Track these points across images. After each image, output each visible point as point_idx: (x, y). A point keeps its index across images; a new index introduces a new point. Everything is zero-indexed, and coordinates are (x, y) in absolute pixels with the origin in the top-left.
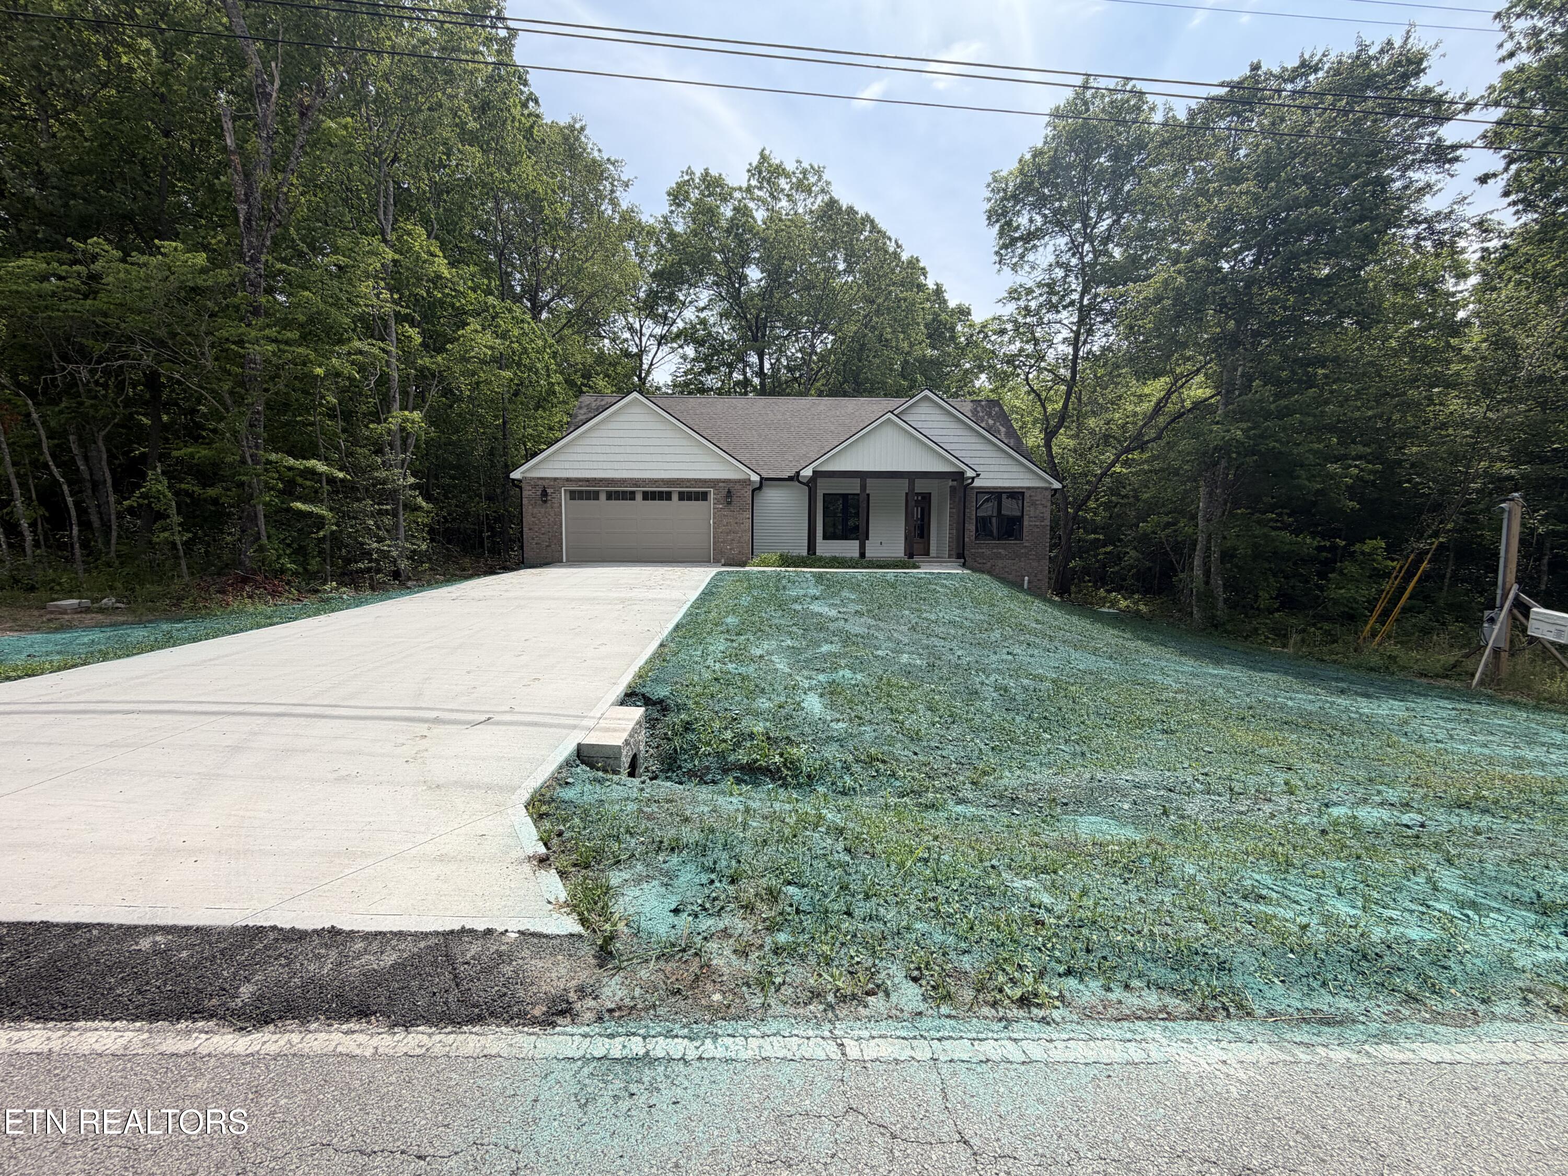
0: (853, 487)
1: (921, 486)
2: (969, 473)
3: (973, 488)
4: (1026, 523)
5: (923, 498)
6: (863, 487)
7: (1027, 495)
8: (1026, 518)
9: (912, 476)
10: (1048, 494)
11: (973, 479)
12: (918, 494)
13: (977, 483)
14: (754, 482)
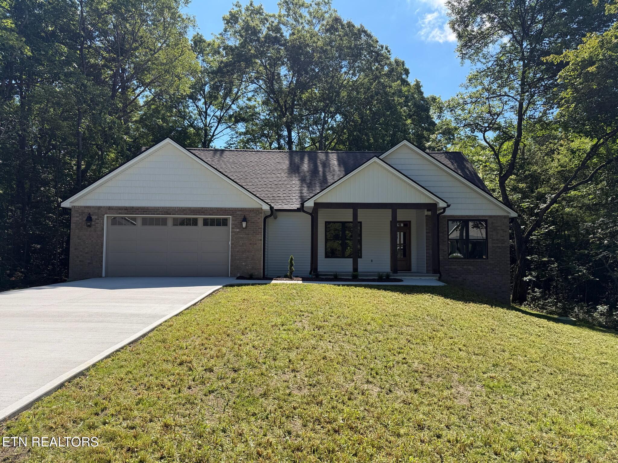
0: (347, 216)
1: (402, 216)
2: (442, 204)
3: (445, 216)
4: (490, 245)
5: (405, 225)
6: (355, 216)
7: (489, 222)
8: (490, 240)
9: (394, 207)
10: (507, 221)
11: (444, 209)
12: (401, 222)
13: (448, 212)
14: (265, 211)
